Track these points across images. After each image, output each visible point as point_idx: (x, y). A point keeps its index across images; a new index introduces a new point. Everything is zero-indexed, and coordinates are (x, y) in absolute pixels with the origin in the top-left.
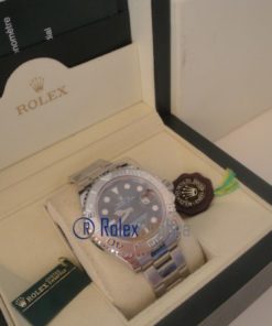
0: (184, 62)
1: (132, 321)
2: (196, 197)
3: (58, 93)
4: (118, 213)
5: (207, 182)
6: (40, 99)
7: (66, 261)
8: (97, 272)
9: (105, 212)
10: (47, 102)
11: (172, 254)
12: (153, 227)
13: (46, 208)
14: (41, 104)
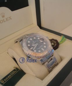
0: (44, 10)
1: (44, 80)
2: (54, 45)
3: (9, 19)
4: (33, 45)
5: (56, 41)
6: (4, 20)
7: (16, 68)
8: (28, 66)
9: (29, 45)
10: (6, 21)
11: (52, 57)
12: (45, 49)
13: (8, 53)
14: (4, 22)
